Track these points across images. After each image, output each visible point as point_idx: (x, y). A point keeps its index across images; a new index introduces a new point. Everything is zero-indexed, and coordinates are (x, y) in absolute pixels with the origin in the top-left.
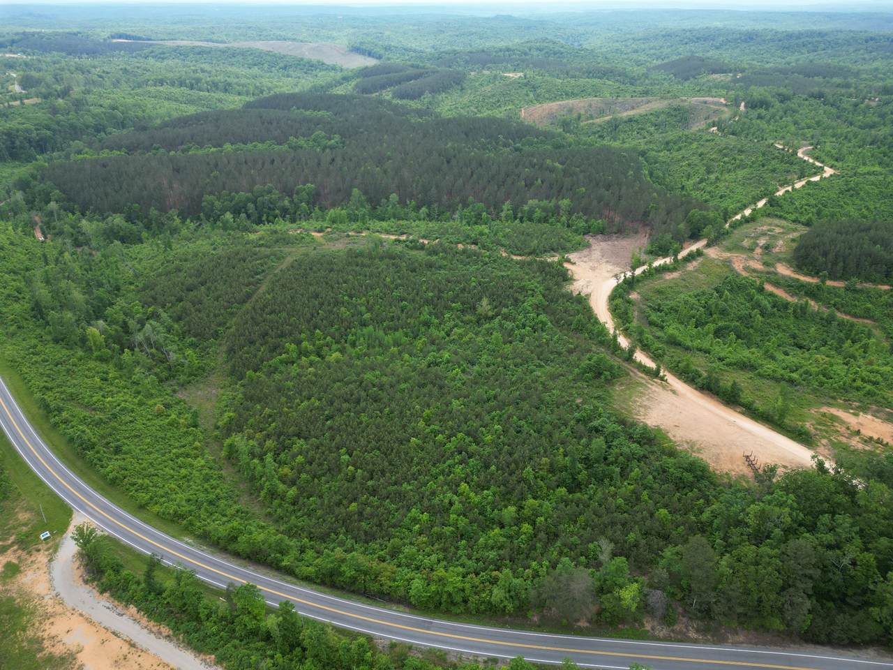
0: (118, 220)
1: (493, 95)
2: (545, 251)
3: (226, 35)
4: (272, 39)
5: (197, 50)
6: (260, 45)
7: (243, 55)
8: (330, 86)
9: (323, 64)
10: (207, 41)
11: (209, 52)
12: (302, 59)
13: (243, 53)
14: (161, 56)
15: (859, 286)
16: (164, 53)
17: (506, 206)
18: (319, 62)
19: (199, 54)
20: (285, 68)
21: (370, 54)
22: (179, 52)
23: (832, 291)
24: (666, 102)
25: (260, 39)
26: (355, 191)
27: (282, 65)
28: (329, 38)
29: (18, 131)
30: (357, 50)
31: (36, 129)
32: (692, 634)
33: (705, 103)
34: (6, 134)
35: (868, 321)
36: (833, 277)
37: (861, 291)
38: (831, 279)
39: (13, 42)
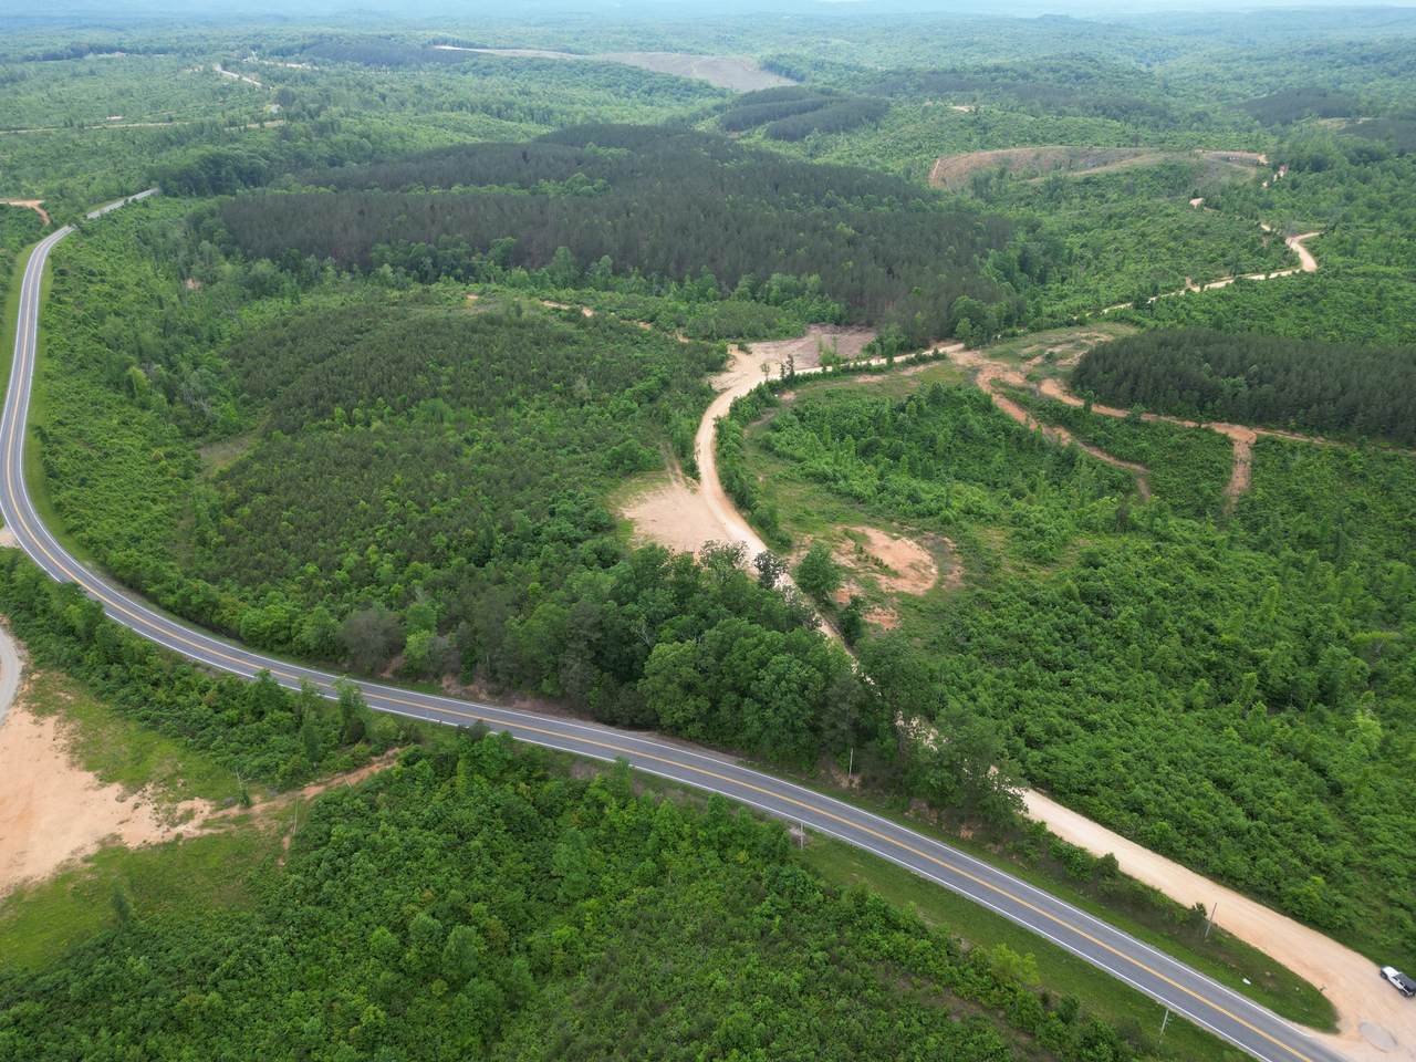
0: (263, 267)
1: (914, 138)
2: (728, 336)
3: (594, 43)
4: (657, 50)
5: (536, 63)
6: (632, 59)
7: (595, 71)
8: (696, 118)
9: (708, 87)
10: (564, 51)
11: (552, 66)
12: (677, 79)
13: (596, 69)
14: (485, 71)
15: (1145, 418)
16: (490, 67)
17: (744, 283)
18: (701, 83)
19: (537, 69)
20: (649, 92)
21: (788, 74)
22: (512, 67)
23: (1100, 422)
24: (1162, 155)
25: (640, 50)
26: (561, 250)
27: (646, 87)
28: (746, 48)
29: (227, 158)
30: (770, 66)
31: (250, 157)
32: (483, 696)
33: (1228, 160)
34: (212, 162)
35: (1138, 467)
36: (1110, 401)
37: (1147, 425)
38: (1102, 402)
39: (304, 47)
